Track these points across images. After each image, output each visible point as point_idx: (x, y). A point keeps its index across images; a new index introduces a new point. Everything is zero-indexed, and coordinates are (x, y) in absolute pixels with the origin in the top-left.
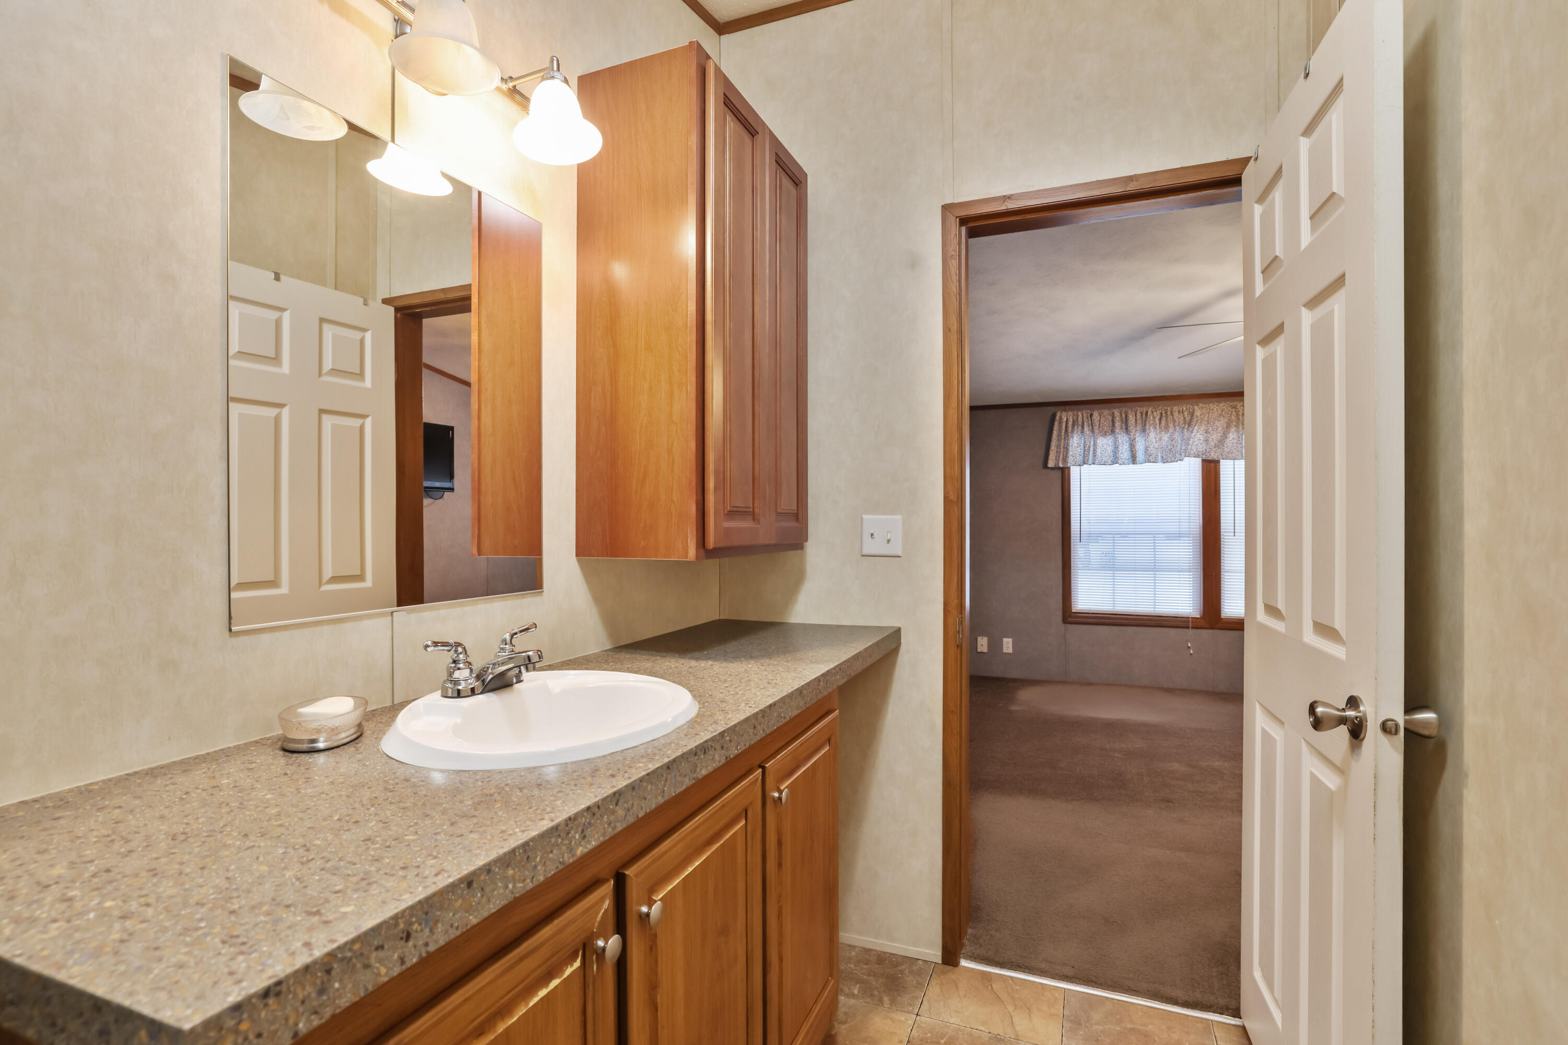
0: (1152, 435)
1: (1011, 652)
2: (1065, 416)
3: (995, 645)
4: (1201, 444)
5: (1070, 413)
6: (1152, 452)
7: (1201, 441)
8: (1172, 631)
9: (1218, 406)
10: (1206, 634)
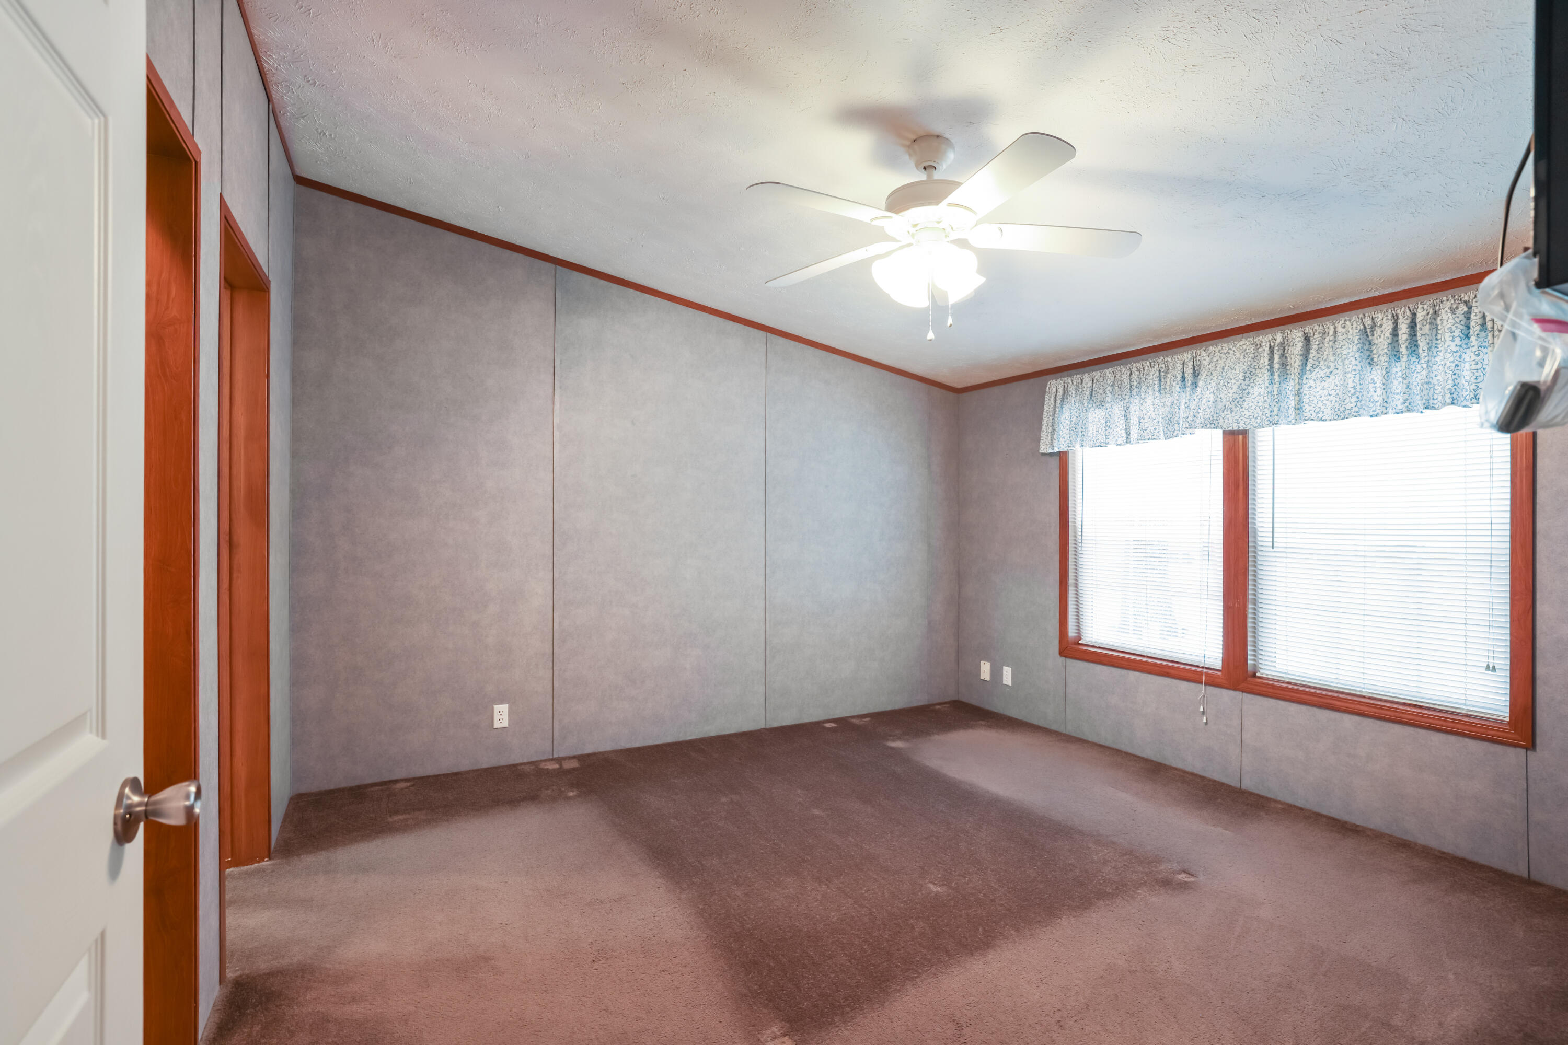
0: (1149, 400)
1: (1010, 685)
2: (1054, 385)
3: (996, 673)
4: (1210, 408)
5: (1060, 381)
6: (1147, 425)
7: (1210, 403)
8: (1184, 685)
9: (1235, 346)
10: (1227, 696)
